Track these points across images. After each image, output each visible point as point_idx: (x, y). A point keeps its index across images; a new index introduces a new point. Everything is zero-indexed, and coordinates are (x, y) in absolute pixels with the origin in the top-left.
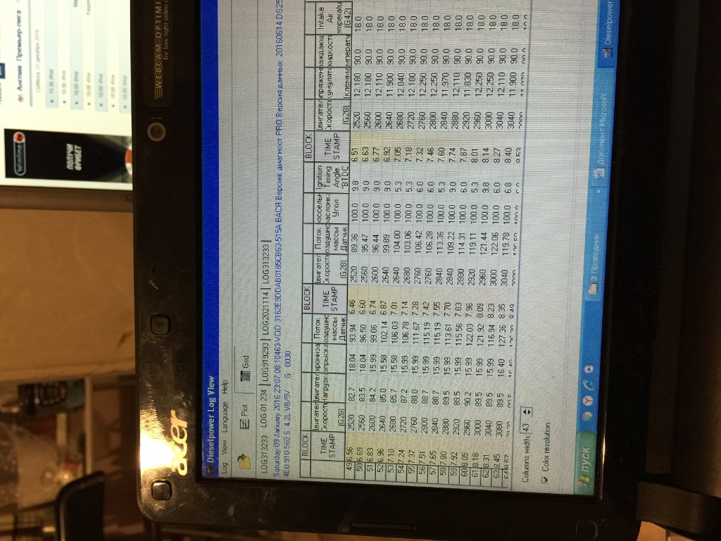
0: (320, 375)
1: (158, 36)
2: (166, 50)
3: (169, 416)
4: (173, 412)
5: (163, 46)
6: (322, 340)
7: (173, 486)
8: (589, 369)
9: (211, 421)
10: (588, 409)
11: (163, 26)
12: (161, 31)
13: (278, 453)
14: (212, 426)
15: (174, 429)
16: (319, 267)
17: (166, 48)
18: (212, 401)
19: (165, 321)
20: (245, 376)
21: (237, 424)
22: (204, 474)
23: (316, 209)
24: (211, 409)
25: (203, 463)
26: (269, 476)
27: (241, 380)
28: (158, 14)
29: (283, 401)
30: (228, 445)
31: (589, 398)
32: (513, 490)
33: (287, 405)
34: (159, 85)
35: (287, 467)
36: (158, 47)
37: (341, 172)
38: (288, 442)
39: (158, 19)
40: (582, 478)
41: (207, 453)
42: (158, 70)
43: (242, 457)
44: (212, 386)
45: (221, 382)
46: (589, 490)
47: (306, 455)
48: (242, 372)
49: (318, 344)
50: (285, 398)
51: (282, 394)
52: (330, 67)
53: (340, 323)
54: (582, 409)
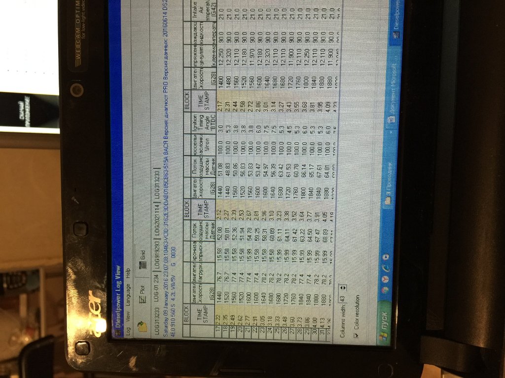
0: (196, 263)
1: (78, 21)
2: (83, 32)
3: (88, 295)
4: (90, 292)
5: (81, 29)
6: (197, 239)
7: (91, 345)
8: (386, 257)
9: (118, 298)
10: (386, 285)
11: (81, 14)
12: (79, 19)
13: (166, 320)
14: (119, 301)
15: (92, 304)
16: (195, 186)
17: (84, 30)
18: (119, 283)
19: (85, 226)
20: (143, 265)
21: (137, 299)
22: (113, 336)
23: (193, 145)
24: (118, 289)
25: (113, 328)
26: (161, 336)
27: (140, 268)
28: (78, 6)
29: (170, 283)
30: (131, 315)
31: (386, 277)
32: (334, 343)
33: (173, 285)
34: (78, 57)
35: (173, 329)
36: (78, 30)
37: (210, 119)
38: (173, 311)
39: (77, 10)
40: (382, 334)
41: (115, 321)
42: (78, 46)
43: (140, 323)
44: (118, 273)
45: (125, 270)
46: (386, 342)
47: (187, 321)
48: (140, 262)
49: (195, 242)
50: (172, 280)
51: (170, 277)
52: (202, 44)
53: (210, 227)
54: (381, 285)
